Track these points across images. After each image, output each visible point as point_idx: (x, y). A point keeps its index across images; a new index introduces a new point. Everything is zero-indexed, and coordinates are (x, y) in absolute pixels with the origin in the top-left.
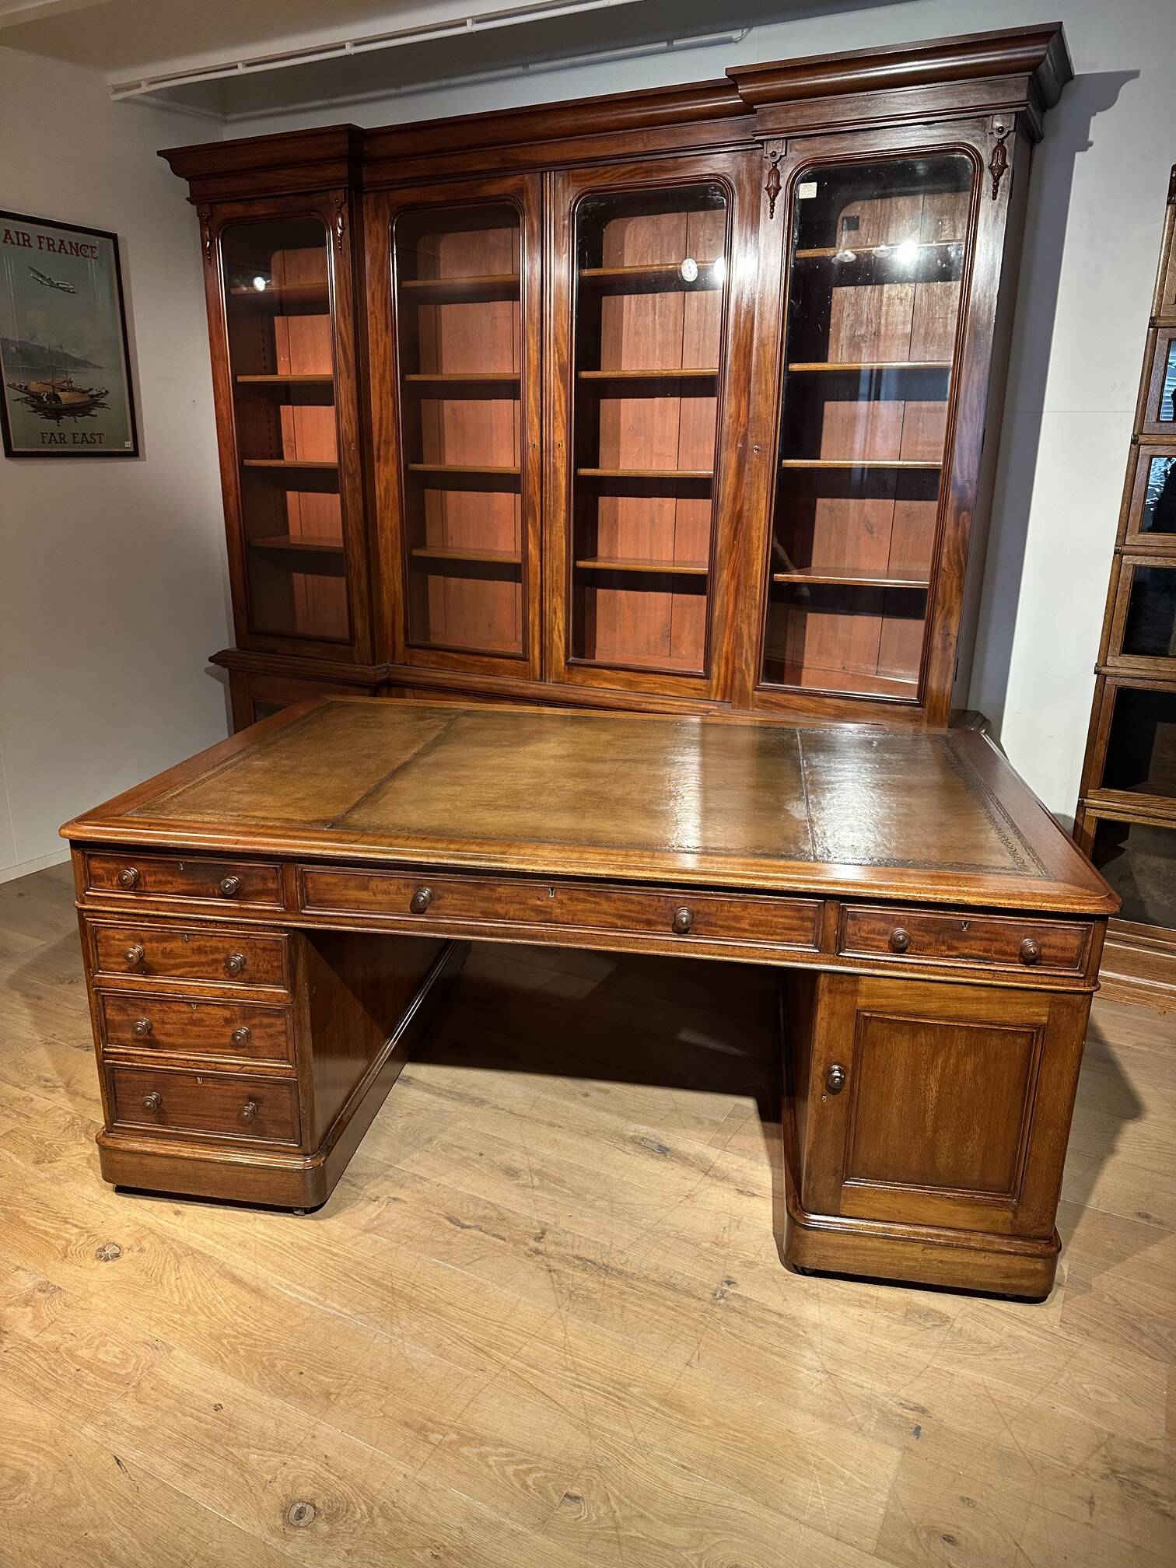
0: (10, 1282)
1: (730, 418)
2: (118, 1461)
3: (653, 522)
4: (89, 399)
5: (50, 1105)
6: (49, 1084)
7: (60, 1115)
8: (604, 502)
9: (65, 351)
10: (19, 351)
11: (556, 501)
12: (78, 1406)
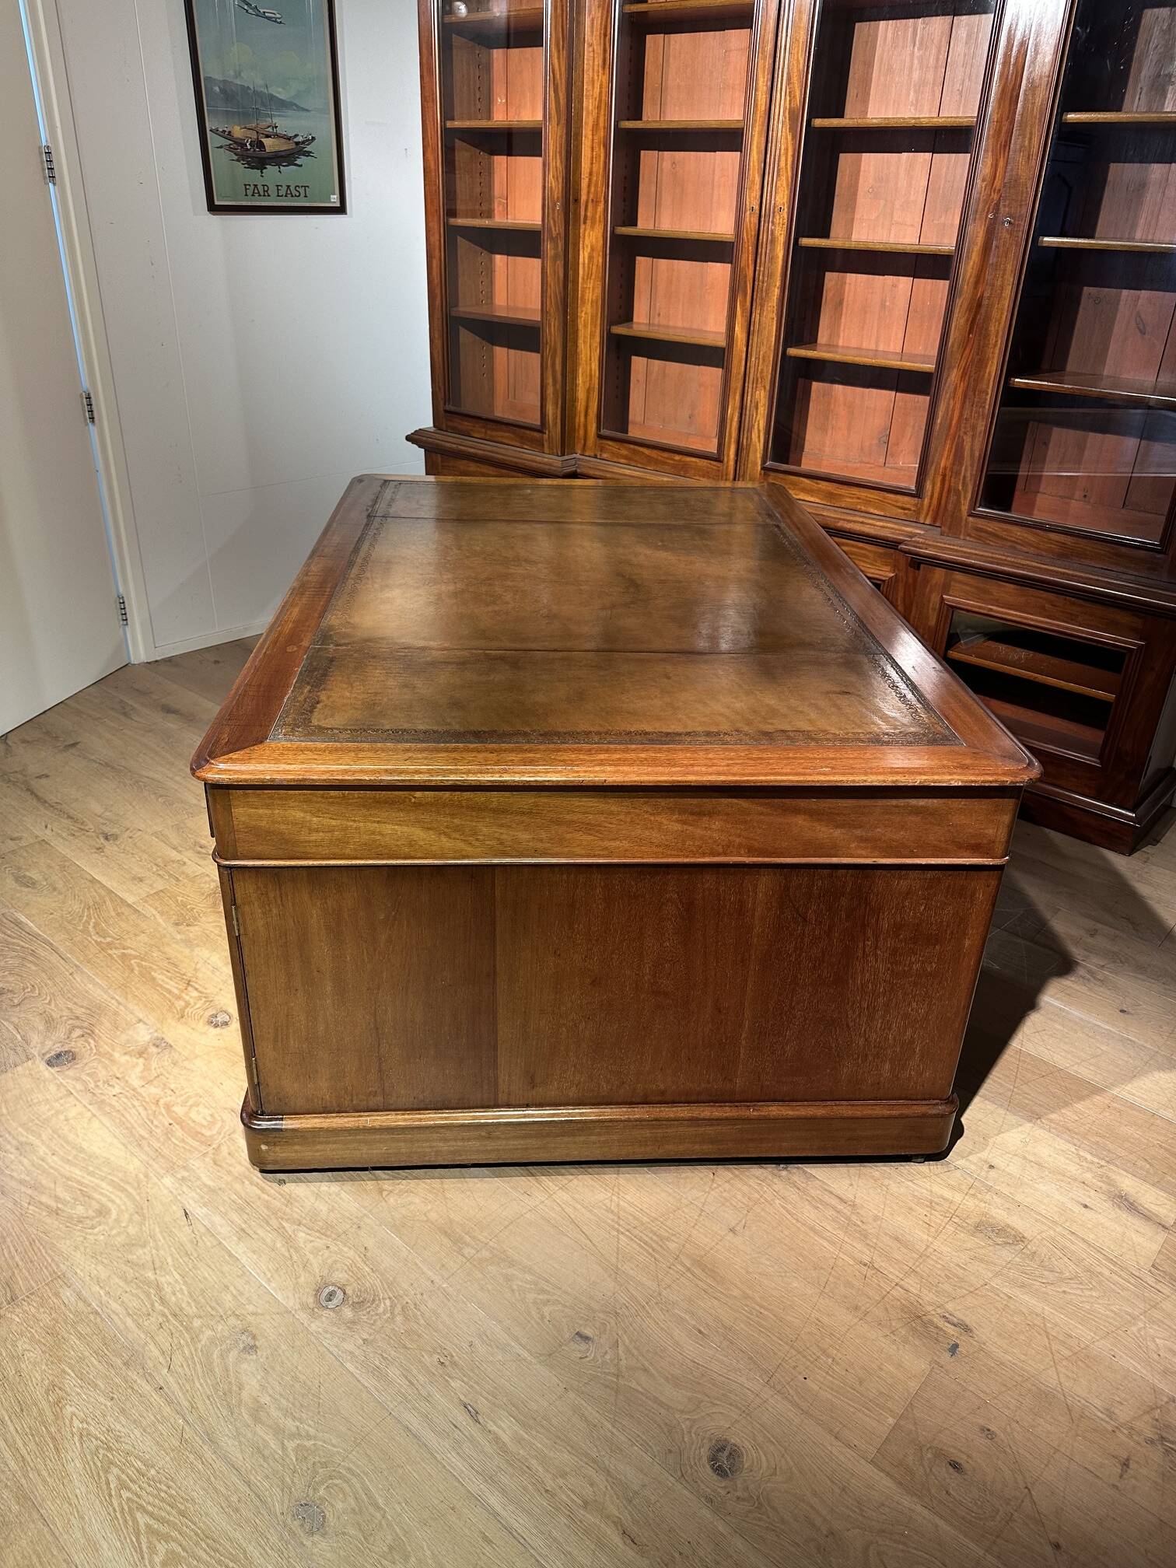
0: (130, 1033)
1: (983, 180)
2: (186, 1214)
3: (883, 306)
4: (294, 146)
5: (200, 870)
6: (203, 851)
7: (205, 882)
8: (831, 278)
9: (270, 92)
10: (223, 91)
11: (771, 276)
12: (163, 1157)
